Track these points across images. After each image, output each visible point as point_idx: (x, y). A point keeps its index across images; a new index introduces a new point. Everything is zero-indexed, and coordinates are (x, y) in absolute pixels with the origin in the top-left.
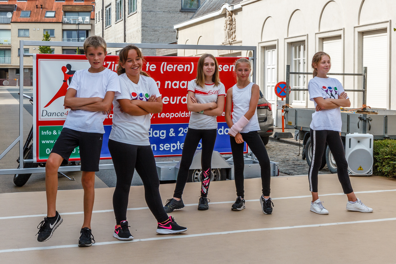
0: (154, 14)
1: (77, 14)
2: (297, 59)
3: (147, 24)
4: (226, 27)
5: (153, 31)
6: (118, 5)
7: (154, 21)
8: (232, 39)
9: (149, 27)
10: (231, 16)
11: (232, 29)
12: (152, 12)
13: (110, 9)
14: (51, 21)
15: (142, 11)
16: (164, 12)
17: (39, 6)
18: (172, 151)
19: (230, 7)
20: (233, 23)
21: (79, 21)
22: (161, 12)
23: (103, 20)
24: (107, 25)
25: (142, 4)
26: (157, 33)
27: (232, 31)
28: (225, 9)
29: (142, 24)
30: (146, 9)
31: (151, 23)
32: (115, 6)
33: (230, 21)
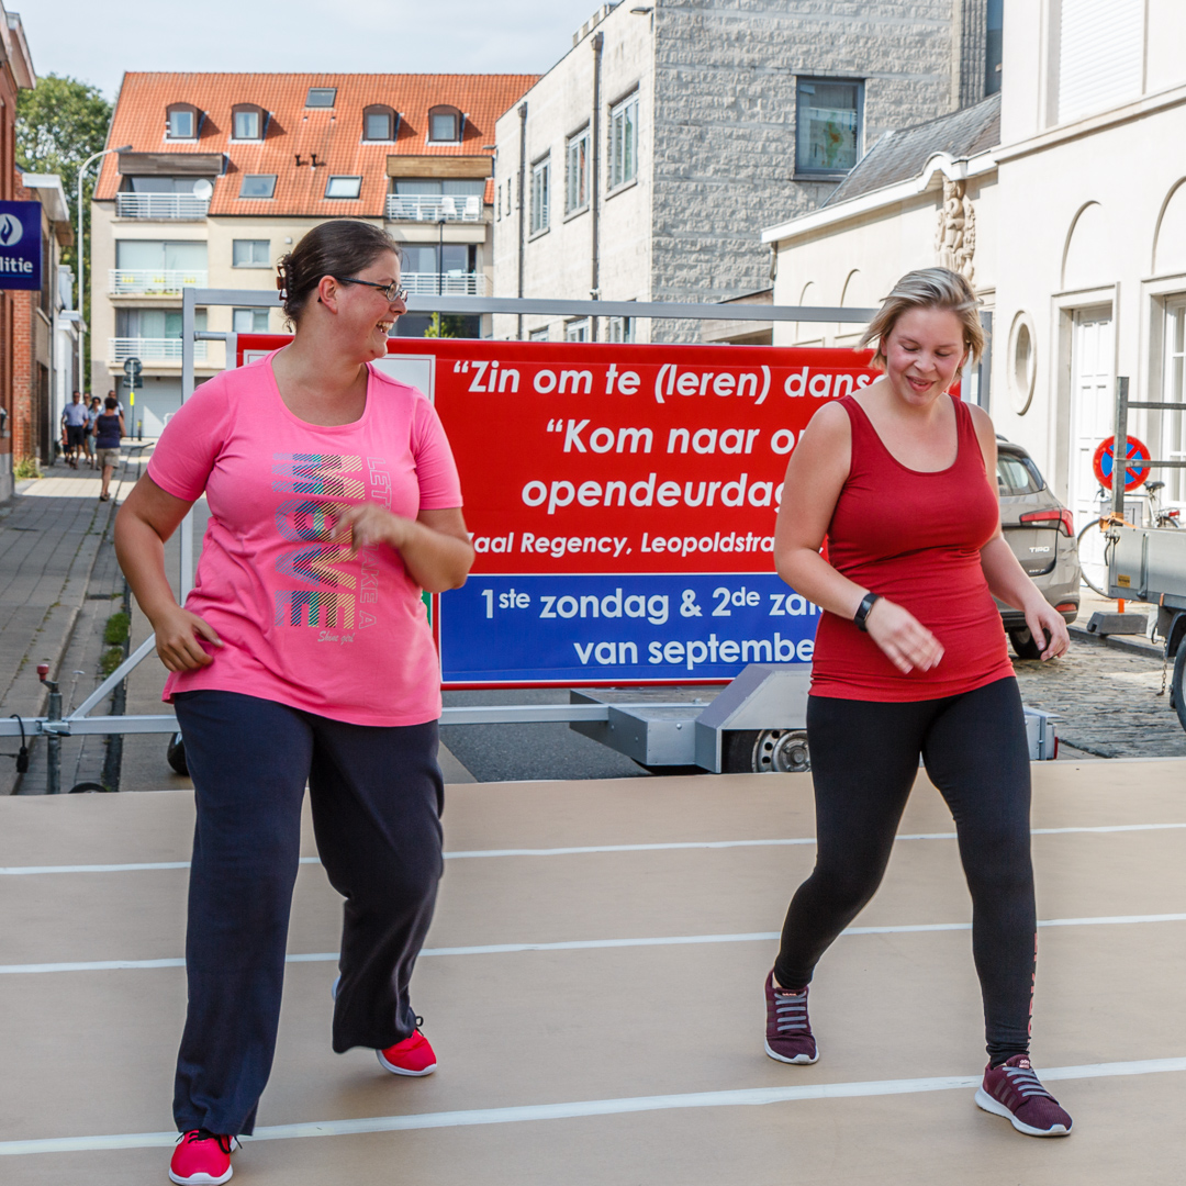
0: (699, 188)
1: (436, 186)
3: (673, 226)
4: (940, 236)
5: (693, 249)
6: (575, 156)
7: (698, 215)
9: (680, 236)
10: (961, 199)
11: (961, 246)
12: (689, 184)
13: (545, 168)
14: (347, 210)
15: (654, 180)
16: (733, 181)
17: (305, 157)
18: (690, 667)
19: (957, 166)
20: (964, 225)
21: (445, 211)
22: (723, 182)
23: (521, 208)
24: (536, 225)
25: (655, 153)
26: (707, 259)
27: (961, 252)
28: (940, 174)
29: (655, 224)
30: (668, 173)
31: (685, 223)
32: (562, 159)
33: (954, 217)
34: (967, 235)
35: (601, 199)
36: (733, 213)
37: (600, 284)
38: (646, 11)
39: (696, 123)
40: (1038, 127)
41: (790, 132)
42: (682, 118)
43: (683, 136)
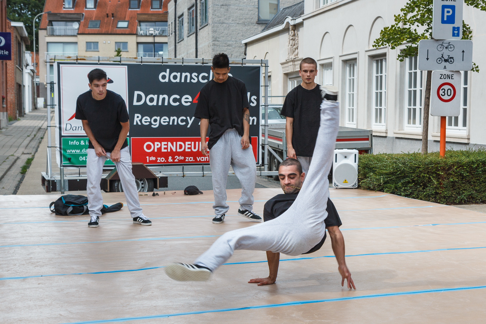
0: (227, 26)
3: (219, 38)
4: (289, 42)
5: (225, 45)
6: (191, 15)
7: (227, 34)
8: (295, 56)
9: (221, 41)
10: (294, 31)
11: (294, 45)
12: (224, 24)
13: (182, 19)
15: (213, 23)
16: (238, 24)
19: (293, 21)
20: (295, 39)
22: (235, 24)
23: (175, 32)
24: (179, 38)
25: (213, 15)
26: (230, 48)
27: (294, 47)
28: (288, 23)
29: (213, 37)
30: (217, 21)
31: (223, 37)
32: (187, 16)
33: (292, 36)
34: (296, 42)
35: (198, 29)
36: (238, 34)
37: (198, 56)
39: (226, 5)
40: (313, 9)
41: (256, 8)
42: (221, 4)
43: (222, 9)
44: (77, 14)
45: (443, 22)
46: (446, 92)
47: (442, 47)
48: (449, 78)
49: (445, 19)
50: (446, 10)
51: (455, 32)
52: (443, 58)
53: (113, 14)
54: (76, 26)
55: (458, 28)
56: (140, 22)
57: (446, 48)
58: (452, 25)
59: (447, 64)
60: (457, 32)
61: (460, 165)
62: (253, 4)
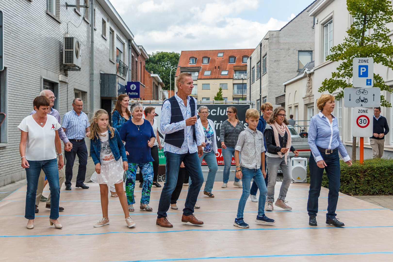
0: (278, 74)
2: (340, 108)
3: (273, 81)
4: (307, 85)
5: (277, 86)
7: (278, 79)
8: (310, 93)
9: (274, 83)
10: (310, 77)
11: (310, 86)
12: (276, 73)
13: (254, 70)
14: (225, 77)
15: (269, 72)
16: (285, 72)
17: (217, 67)
19: (308, 71)
20: (310, 82)
22: (283, 72)
23: (250, 78)
25: (269, 67)
26: (280, 87)
27: (310, 88)
28: (306, 72)
29: (269, 81)
30: (272, 71)
31: (275, 81)
32: (256, 68)
33: (308, 81)
34: (311, 84)
35: (262, 76)
36: (285, 78)
37: (262, 93)
38: (267, 39)
39: (277, 61)
40: (319, 64)
41: (297, 62)
42: (275, 60)
43: (275, 64)
44: (198, 67)
45: (360, 76)
46: (363, 121)
47: (359, 92)
48: (365, 112)
49: (361, 74)
50: (362, 68)
51: (368, 82)
52: (360, 99)
53: (219, 67)
54: (196, 74)
55: (370, 80)
56: (235, 71)
57: (362, 93)
58: (366, 78)
59: (363, 103)
60: (370, 82)
61: (372, 169)
62: (295, 60)
